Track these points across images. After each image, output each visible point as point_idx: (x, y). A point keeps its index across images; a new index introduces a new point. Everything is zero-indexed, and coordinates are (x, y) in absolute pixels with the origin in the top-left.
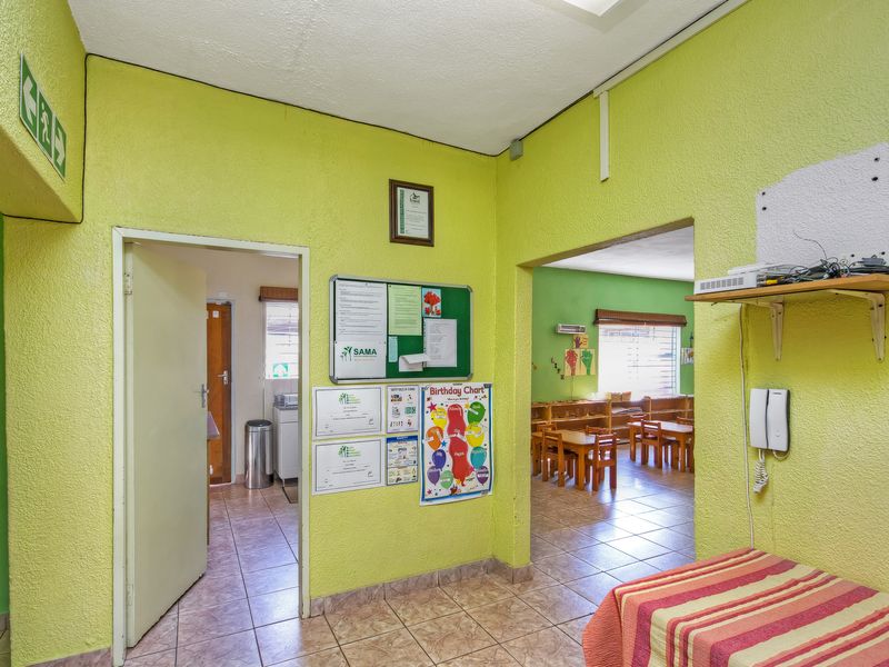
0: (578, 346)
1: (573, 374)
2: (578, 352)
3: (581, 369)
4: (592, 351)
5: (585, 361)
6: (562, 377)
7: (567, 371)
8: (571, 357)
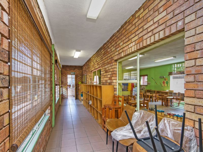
0: (165, 80)
1: (164, 86)
2: (165, 81)
3: (166, 85)
4: (168, 81)
5: (167, 83)
6: (162, 86)
7: (163, 85)
8: (164, 83)
